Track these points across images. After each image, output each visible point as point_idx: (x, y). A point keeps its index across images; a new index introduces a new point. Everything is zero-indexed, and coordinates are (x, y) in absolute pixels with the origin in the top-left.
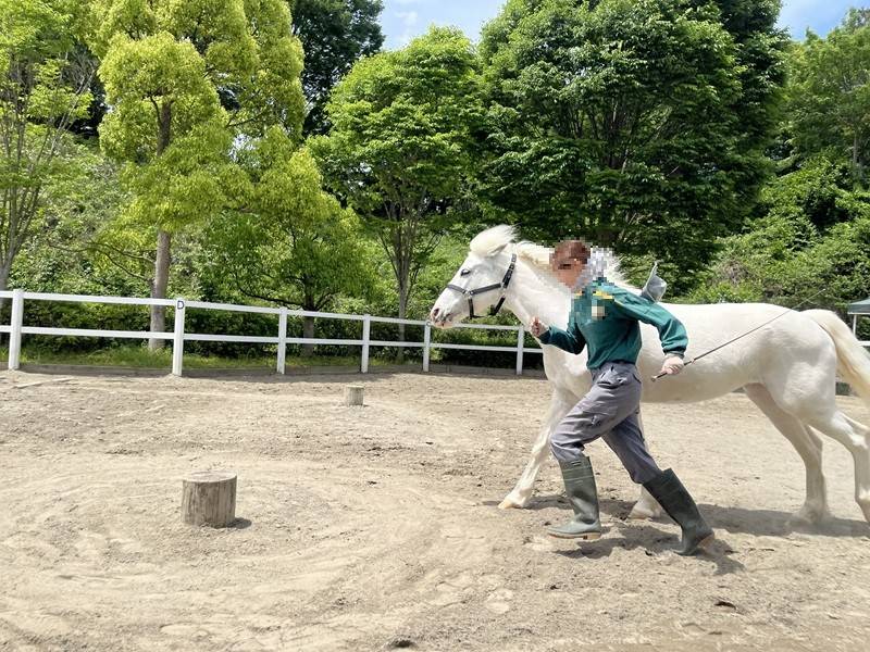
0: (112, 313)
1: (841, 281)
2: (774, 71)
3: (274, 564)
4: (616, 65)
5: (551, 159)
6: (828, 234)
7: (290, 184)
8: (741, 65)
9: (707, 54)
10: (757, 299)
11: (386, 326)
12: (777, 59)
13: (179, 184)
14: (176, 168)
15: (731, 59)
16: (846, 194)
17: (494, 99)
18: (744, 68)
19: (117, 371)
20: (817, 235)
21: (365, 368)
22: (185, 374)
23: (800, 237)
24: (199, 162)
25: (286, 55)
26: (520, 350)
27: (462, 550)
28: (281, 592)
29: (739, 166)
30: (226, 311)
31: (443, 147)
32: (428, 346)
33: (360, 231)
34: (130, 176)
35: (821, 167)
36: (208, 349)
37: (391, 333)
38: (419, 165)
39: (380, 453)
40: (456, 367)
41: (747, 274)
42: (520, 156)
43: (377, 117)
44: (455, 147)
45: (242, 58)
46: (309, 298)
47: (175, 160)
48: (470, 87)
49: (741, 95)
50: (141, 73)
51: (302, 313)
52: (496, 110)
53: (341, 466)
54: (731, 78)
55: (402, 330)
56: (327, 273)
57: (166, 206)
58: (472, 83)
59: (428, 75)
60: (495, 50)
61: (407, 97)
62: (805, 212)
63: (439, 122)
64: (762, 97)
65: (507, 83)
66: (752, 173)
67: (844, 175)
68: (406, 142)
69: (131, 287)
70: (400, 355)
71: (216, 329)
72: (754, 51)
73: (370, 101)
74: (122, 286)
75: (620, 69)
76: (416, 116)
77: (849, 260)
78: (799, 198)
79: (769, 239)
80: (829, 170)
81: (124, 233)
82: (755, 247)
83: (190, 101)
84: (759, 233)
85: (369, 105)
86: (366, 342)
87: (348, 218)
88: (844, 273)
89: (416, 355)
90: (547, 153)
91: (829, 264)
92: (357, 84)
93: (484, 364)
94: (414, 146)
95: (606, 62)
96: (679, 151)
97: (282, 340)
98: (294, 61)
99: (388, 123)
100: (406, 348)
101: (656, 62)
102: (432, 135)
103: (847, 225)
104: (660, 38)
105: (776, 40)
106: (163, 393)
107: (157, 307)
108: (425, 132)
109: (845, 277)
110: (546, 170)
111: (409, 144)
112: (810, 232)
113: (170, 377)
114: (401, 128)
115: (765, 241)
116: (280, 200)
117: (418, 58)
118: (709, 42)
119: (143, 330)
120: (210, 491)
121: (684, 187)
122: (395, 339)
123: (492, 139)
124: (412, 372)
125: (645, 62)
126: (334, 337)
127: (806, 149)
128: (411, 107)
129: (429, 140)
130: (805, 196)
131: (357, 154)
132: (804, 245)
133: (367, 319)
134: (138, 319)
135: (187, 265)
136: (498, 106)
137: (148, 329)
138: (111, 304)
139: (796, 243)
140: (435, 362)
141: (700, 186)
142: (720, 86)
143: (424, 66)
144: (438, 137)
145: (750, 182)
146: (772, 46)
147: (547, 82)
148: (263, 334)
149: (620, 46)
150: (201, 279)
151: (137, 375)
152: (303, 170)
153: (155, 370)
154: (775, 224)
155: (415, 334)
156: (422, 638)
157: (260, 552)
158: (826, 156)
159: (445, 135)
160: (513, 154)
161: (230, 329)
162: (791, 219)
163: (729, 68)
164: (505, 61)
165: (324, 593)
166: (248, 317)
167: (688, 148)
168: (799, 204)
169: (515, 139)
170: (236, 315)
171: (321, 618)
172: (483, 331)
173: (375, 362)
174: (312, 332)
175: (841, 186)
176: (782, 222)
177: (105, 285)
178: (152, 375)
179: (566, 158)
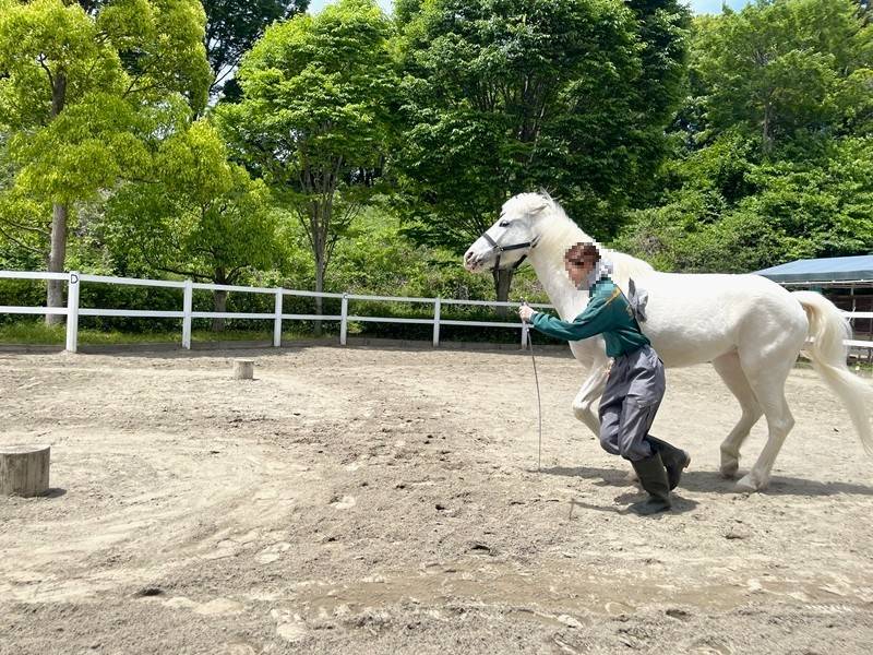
0: (6, 287)
1: (746, 252)
2: (672, 48)
3: (67, 529)
4: (521, 37)
5: (461, 132)
6: (737, 206)
7: (189, 155)
8: (641, 42)
9: (608, 29)
10: (669, 270)
11: (303, 299)
12: (677, 36)
13: (68, 153)
14: (66, 137)
15: (631, 36)
16: (754, 168)
17: (407, 70)
18: (644, 45)
19: (8, 349)
20: (727, 208)
21: (277, 342)
22: (81, 350)
23: (711, 209)
24: (90, 130)
25: (185, 19)
26: (437, 322)
27: (265, 510)
28: (59, 553)
29: (640, 141)
30: (129, 285)
31: (355, 118)
32: (345, 318)
33: (272, 202)
34: (19, 145)
35: (732, 141)
36: (110, 324)
37: (308, 306)
38: (329, 136)
39: (240, 425)
40: (373, 340)
41: (662, 247)
42: (432, 128)
43: (287, 86)
44: (366, 118)
45: (136, 22)
46: (220, 271)
47: (65, 127)
48: (383, 57)
49: (642, 72)
50: (28, 38)
51: (213, 287)
52: (409, 81)
53: (192, 438)
54: (630, 55)
55: (319, 303)
56: (237, 245)
57: (55, 176)
58: (386, 53)
59: (338, 44)
60: (407, 19)
61: (317, 67)
62: (718, 185)
63: (349, 92)
64: (661, 74)
65: (419, 53)
66: (652, 148)
67: (754, 149)
68: (316, 112)
69: (36, 259)
70: (318, 328)
71: (119, 303)
72: (655, 28)
73: (281, 68)
74: (25, 259)
75: (526, 43)
76: (326, 86)
77: (754, 233)
78: (712, 171)
79: (684, 211)
80: (741, 145)
81: (20, 203)
82: (671, 219)
83: (90, 65)
84: (675, 206)
85: (279, 73)
86: (279, 316)
87: (258, 189)
88: (751, 245)
89: (334, 328)
90: (457, 125)
91: (736, 236)
92: (268, 51)
93: (402, 336)
94: (324, 117)
95: (513, 36)
96: (582, 125)
97: (187, 314)
98: (193, 25)
99: (299, 91)
100: (324, 322)
101: (560, 37)
102: (343, 105)
103: (754, 198)
104: (564, 13)
105: (677, 16)
106: (46, 369)
107: (54, 282)
108: (337, 103)
109: (750, 249)
110: (457, 142)
111: (319, 115)
112: (721, 205)
113: (64, 353)
114: (311, 97)
115: (679, 213)
116: (179, 171)
117: (330, 26)
118: (611, 18)
119: (39, 305)
120: (18, 463)
121: (587, 162)
122: (313, 313)
123: (405, 111)
124: (329, 345)
125: (548, 36)
126: (248, 311)
127: (720, 124)
128: (321, 76)
129: (340, 112)
130: (717, 171)
131: (268, 123)
132: (716, 217)
133: (279, 292)
134: (33, 294)
135: (98, 236)
136: (410, 76)
137: (44, 304)
138: (5, 279)
139: (708, 215)
140: (354, 335)
141: (603, 161)
142: (619, 62)
143: (335, 35)
144: (349, 108)
145: (651, 156)
146: (673, 22)
147: (457, 55)
148: (171, 308)
149: (524, 20)
150: (113, 251)
151: (29, 352)
152: (203, 140)
153: (49, 347)
154: (689, 197)
155: (332, 307)
156: (172, 586)
157: (58, 519)
158: (738, 131)
159: (356, 106)
160: (425, 125)
161: (134, 304)
162: (704, 192)
163: (629, 44)
164: (417, 31)
165: (104, 552)
166: (153, 291)
167: (591, 123)
168: (712, 178)
169: (427, 111)
170: (140, 289)
171: (85, 574)
172: (407, 303)
173: (289, 336)
174: (223, 306)
175: (751, 160)
176: (695, 195)
177: (8, 257)
178: (46, 352)
179: (475, 131)
